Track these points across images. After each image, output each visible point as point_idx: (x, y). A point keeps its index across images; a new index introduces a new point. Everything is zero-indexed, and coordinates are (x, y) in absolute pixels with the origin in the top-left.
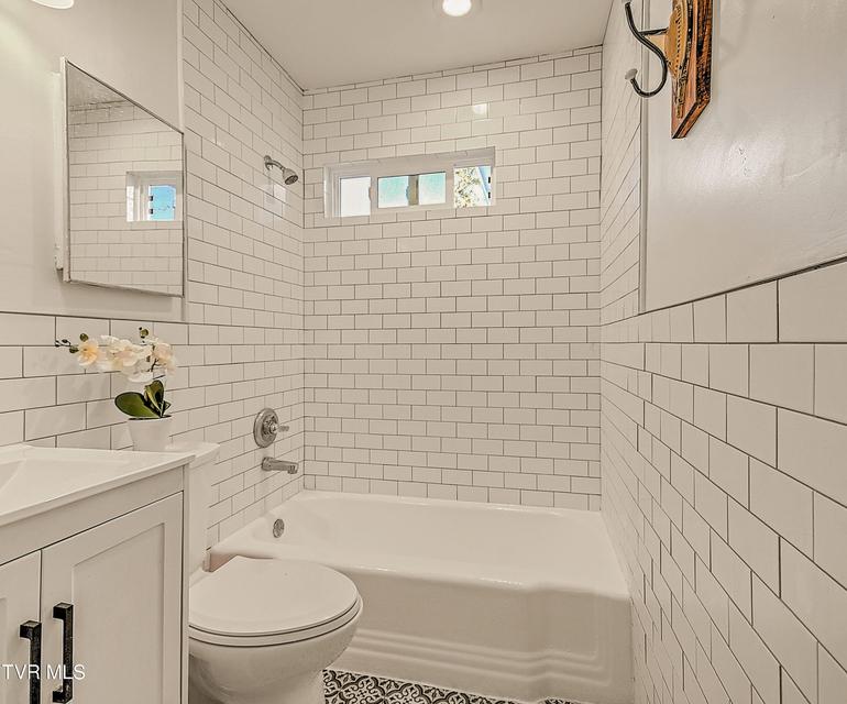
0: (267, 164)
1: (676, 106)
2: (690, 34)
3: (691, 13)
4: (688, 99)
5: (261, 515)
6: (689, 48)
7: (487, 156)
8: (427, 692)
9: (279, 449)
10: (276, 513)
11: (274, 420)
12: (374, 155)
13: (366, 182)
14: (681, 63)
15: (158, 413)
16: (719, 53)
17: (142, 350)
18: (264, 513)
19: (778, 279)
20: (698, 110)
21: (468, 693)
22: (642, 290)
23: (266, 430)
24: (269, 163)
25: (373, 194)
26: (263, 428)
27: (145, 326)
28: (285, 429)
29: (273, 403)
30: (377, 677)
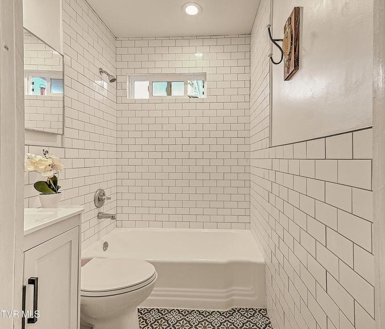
0: (100, 72)
1: (286, 69)
2: (292, 43)
3: (292, 35)
4: (291, 68)
5: (98, 240)
6: (291, 48)
7: (203, 76)
8: (182, 312)
9: (106, 208)
10: (104, 239)
11: (104, 195)
12: (151, 71)
13: (147, 83)
14: (288, 53)
15: (55, 191)
16: (302, 53)
17: (47, 161)
18: (99, 239)
19: (325, 137)
20: (294, 72)
21: (199, 310)
22: (270, 138)
23: (100, 200)
24: (101, 71)
25: (150, 89)
26: (99, 199)
27: (46, 149)
28: (109, 198)
29: (103, 186)
30: (158, 308)
